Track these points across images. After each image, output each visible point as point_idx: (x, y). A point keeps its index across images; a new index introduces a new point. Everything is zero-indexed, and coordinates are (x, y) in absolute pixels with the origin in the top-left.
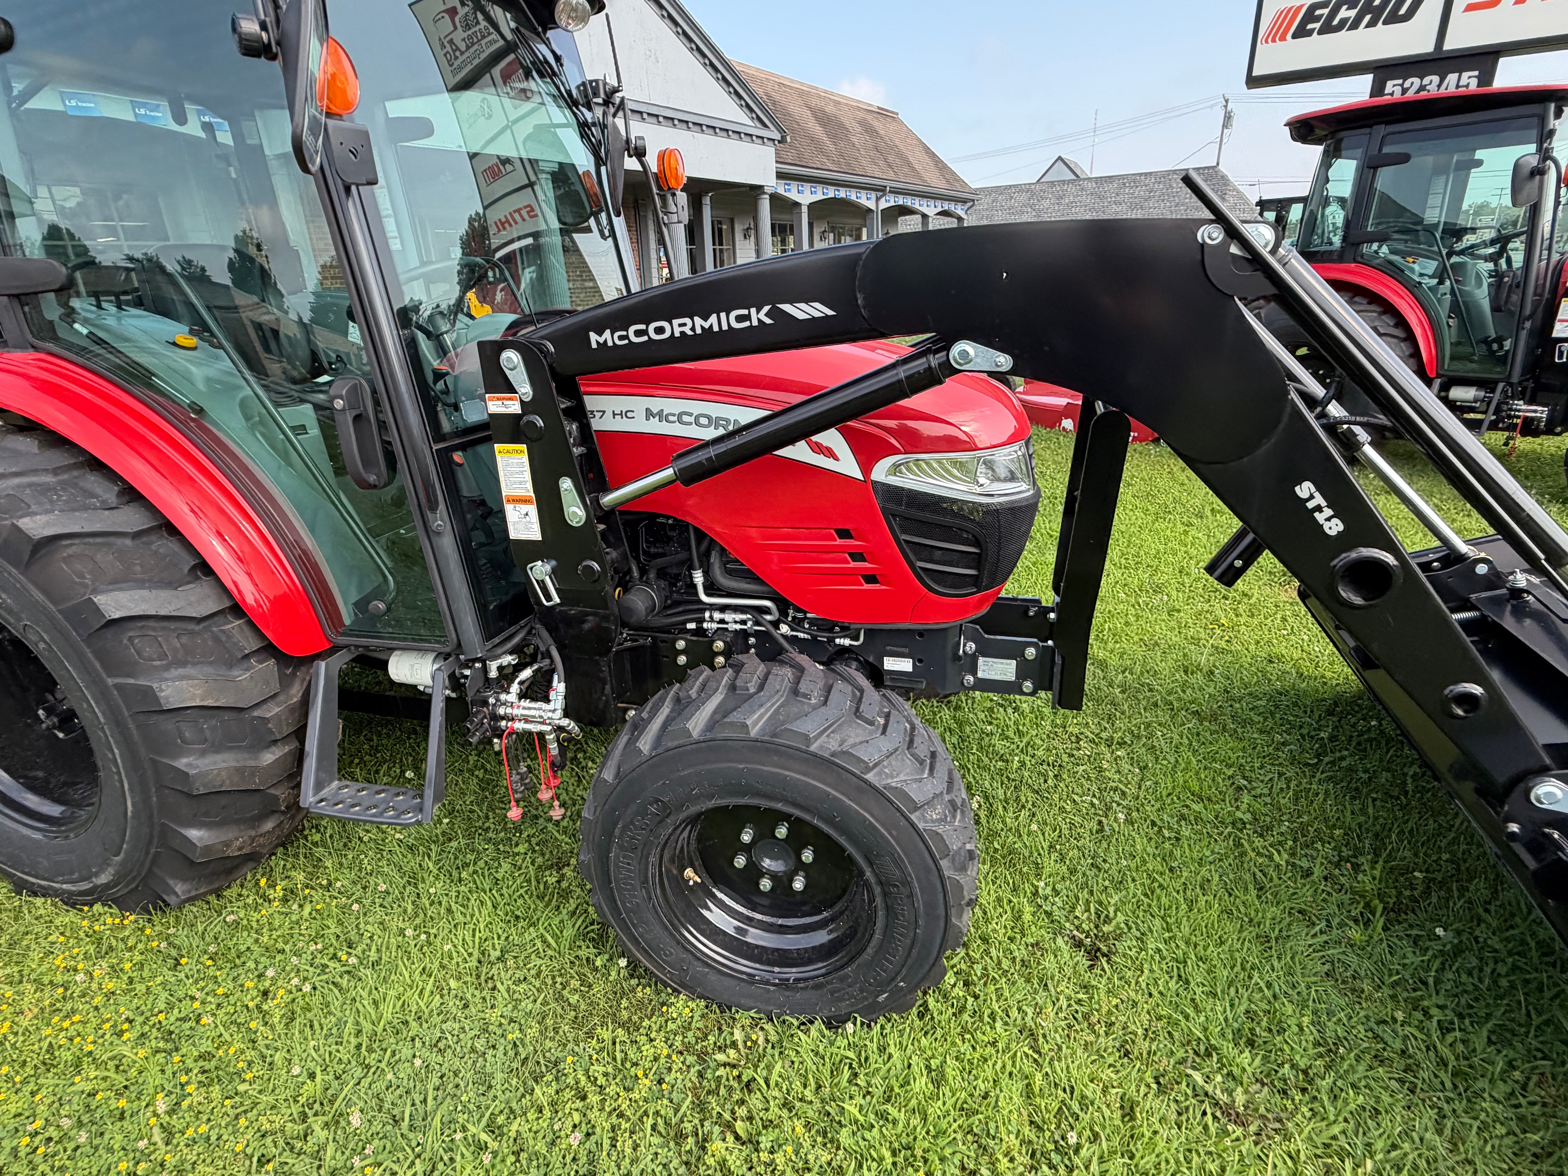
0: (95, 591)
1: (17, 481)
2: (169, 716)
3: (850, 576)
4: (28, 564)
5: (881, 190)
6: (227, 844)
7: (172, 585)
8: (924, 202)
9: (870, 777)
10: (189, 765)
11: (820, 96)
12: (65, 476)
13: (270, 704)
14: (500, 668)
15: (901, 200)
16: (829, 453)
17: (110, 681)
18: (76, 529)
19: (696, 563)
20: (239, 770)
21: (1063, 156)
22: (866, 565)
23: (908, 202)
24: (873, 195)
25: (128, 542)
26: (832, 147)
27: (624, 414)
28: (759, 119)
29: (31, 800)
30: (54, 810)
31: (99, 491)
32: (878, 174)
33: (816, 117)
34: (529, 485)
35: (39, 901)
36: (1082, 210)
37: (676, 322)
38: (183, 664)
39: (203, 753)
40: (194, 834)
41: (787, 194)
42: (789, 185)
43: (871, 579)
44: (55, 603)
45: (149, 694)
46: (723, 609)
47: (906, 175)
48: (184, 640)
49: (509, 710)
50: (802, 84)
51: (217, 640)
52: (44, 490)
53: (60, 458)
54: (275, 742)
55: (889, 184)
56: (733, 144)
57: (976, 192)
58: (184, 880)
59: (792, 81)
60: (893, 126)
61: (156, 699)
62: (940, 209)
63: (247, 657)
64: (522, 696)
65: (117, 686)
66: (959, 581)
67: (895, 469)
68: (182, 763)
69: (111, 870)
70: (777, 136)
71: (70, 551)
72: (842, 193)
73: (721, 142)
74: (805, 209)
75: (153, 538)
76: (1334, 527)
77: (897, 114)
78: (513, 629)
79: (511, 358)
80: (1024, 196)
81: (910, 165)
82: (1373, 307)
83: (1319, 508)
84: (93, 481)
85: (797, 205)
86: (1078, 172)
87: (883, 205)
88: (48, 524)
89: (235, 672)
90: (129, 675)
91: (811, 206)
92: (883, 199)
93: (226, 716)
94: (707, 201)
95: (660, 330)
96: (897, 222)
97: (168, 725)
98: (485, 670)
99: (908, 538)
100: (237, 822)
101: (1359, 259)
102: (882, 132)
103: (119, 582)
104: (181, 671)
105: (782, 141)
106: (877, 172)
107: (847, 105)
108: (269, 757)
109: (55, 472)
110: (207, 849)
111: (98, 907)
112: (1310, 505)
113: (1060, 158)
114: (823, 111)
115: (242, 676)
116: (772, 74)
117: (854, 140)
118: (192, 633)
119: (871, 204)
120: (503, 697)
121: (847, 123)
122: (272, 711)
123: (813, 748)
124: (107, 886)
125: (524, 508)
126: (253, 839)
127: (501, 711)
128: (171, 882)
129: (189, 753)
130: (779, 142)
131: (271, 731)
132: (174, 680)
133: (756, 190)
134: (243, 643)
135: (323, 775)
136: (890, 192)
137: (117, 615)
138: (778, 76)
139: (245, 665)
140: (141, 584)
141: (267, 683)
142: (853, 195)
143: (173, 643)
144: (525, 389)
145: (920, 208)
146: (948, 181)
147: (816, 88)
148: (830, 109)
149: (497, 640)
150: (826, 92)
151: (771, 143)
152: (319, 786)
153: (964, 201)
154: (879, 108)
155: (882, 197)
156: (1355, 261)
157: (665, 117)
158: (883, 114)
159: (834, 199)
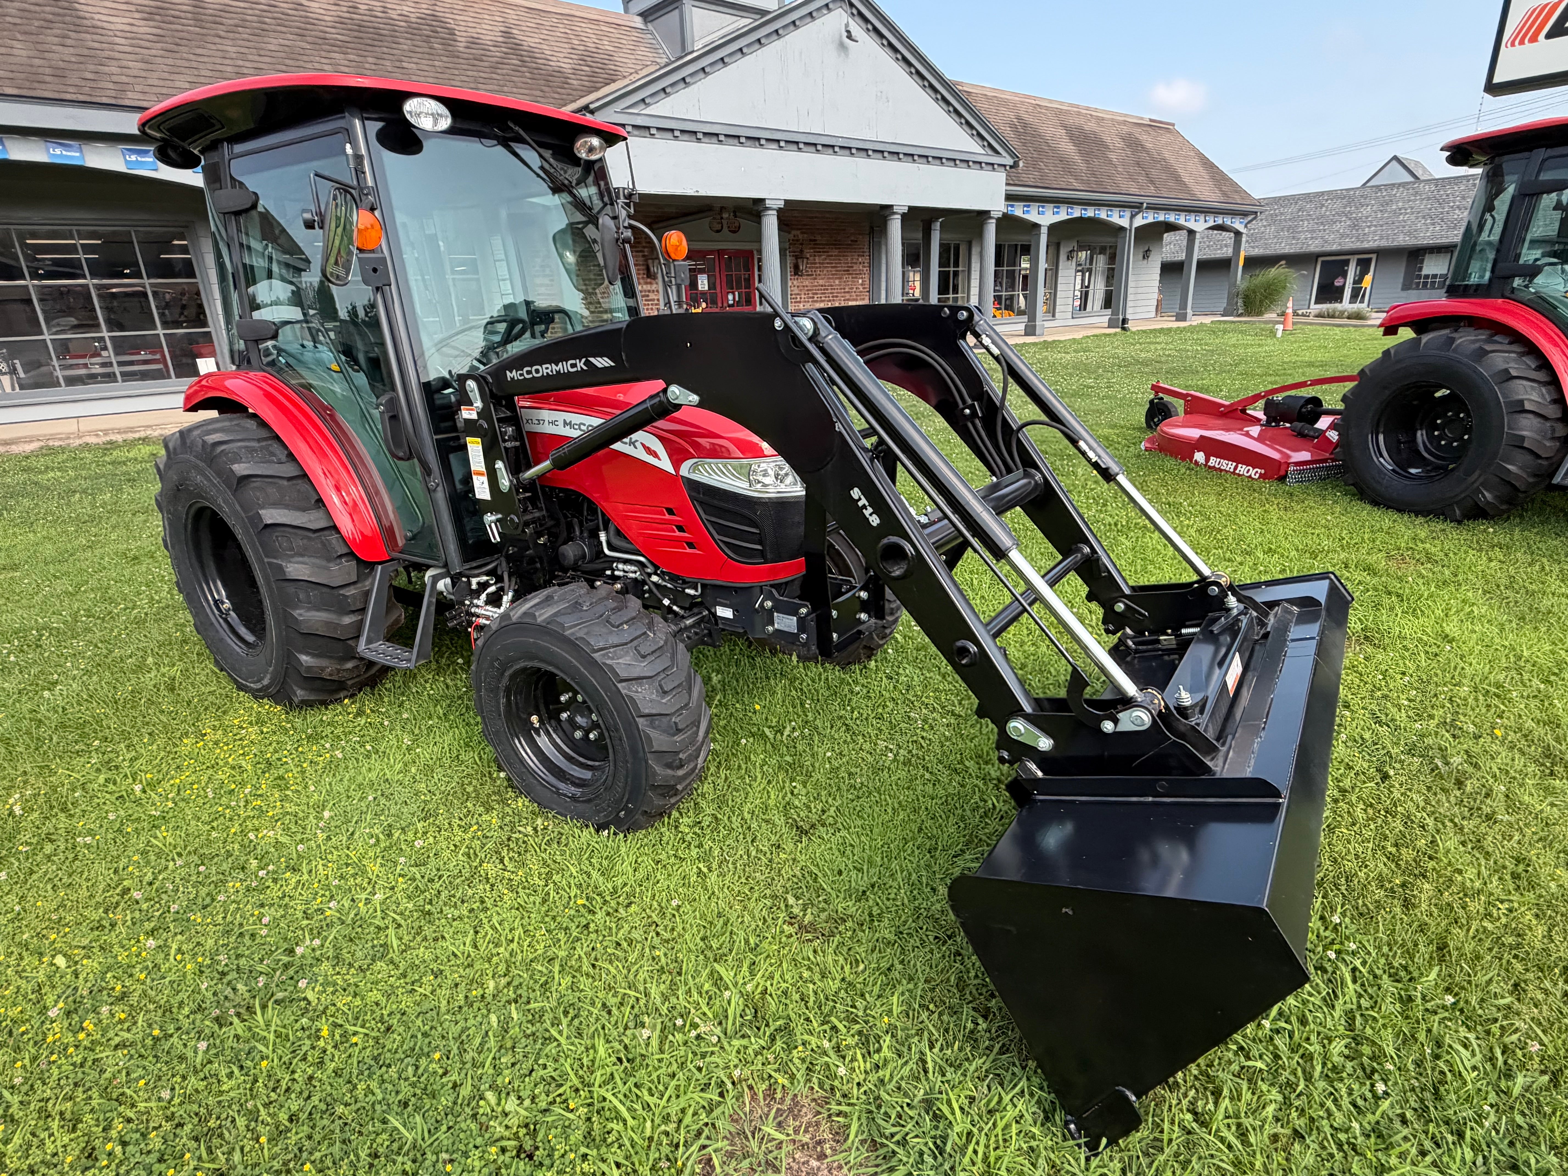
0: (263, 508)
1: (240, 444)
2: (292, 584)
3: (677, 542)
4: (236, 490)
5: (1136, 208)
6: (323, 669)
7: (304, 510)
8: (1192, 217)
9: (596, 656)
10: (301, 615)
11: (1079, 114)
12: (264, 444)
13: (352, 587)
14: (479, 583)
15: (1161, 217)
16: (655, 455)
17: (266, 560)
18: (259, 473)
19: (601, 527)
20: (328, 623)
21: (1399, 155)
22: (686, 535)
23: (1171, 218)
24: (1127, 213)
25: (285, 483)
26: (1083, 166)
27: (553, 423)
28: (990, 145)
29: (243, 631)
30: (250, 638)
31: (278, 452)
32: (1133, 190)
33: (1071, 136)
34: (483, 464)
35: (242, 693)
36: (1413, 217)
37: (544, 366)
38: (302, 555)
39: (309, 609)
40: (304, 658)
41: (1026, 216)
42: (1028, 206)
43: (691, 545)
44: (245, 512)
45: (280, 568)
46: (626, 562)
47: (1170, 189)
48: (305, 541)
49: (477, 610)
50: (1062, 103)
51: (324, 545)
52: (251, 450)
53: (264, 433)
54: (353, 612)
55: (1146, 201)
56: (962, 172)
57: (1259, 203)
58: (302, 689)
59: (1051, 101)
60: (1165, 138)
61: (284, 572)
62: (1211, 223)
63: (341, 556)
64: (487, 603)
65: (269, 563)
66: (750, 553)
67: (694, 468)
68: (296, 613)
69: (268, 676)
70: (1009, 161)
71: (255, 485)
72: (1090, 213)
73: (948, 171)
74: (1044, 231)
75: (300, 481)
76: (875, 520)
77: (1173, 125)
78: (488, 559)
79: (471, 384)
80: (1338, 205)
81: (1177, 179)
82: (1514, 348)
83: (864, 507)
84: (275, 447)
85: (1036, 226)
86: (1419, 173)
87: (1139, 221)
88: (247, 468)
89: (331, 565)
90: (275, 558)
91: (1052, 228)
92: (1140, 215)
93: (325, 590)
94: (937, 226)
95: (537, 371)
96: (1161, 239)
97: (291, 589)
98: (469, 583)
99: (709, 518)
100: (330, 657)
101: (1507, 294)
102: (1149, 145)
103: (276, 505)
104: (301, 559)
105: (1015, 166)
106: (1132, 189)
107: (1112, 120)
108: (347, 620)
109: (259, 440)
110: (309, 669)
111: (265, 700)
112: (860, 504)
113: (1395, 158)
114: (1080, 129)
115: (334, 568)
116: (1029, 97)
117: (1113, 156)
118: (309, 538)
119: (1124, 222)
120: (475, 601)
121: (1108, 140)
122: (351, 592)
123: (567, 633)
124: (268, 687)
125: (481, 478)
126: (339, 671)
127: (473, 610)
128: (295, 688)
129: (303, 608)
130: (1011, 167)
131: (349, 605)
132: (297, 563)
133: (984, 215)
134: (337, 548)
135: (372, 635)
136: (1147, 208)
137: (269, 522)
138: (1035, 98)
139: (338, 561)
140: (287, 507)
141: (349, 574)
142: (1103, 214)
143: (299, 542)
144: (478, 404)
145: (1187, 224)
146: (1224, 194)
147: (1078, 106)
148: (1090, 126)
149: (474, 564)
150: (1088, 109)
151: (1002, 169)
152: (369, 641)
153: (1244, 214)
154: (1151, 120)
155: (1137, 213)
156: (1503, 297)
157: (890, 153)
158: (1155, 126)
159: (1080, 219)
